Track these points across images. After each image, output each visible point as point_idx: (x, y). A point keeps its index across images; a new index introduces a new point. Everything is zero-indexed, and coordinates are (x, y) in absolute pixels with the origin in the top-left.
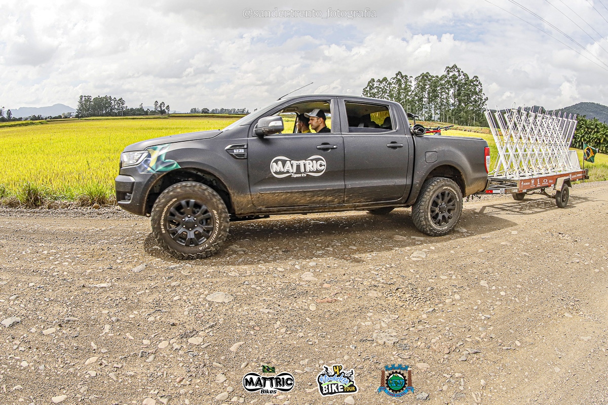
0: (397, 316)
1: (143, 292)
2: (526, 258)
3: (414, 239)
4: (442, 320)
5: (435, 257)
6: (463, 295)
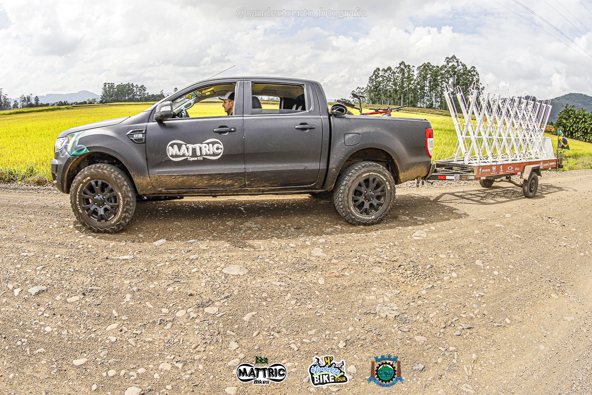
0: (399, 292)
1: (163, 264)
2: (518, 240)
3: (416, 219)
4: (439, 296)
5: (435, 236)
6: (460, 273)
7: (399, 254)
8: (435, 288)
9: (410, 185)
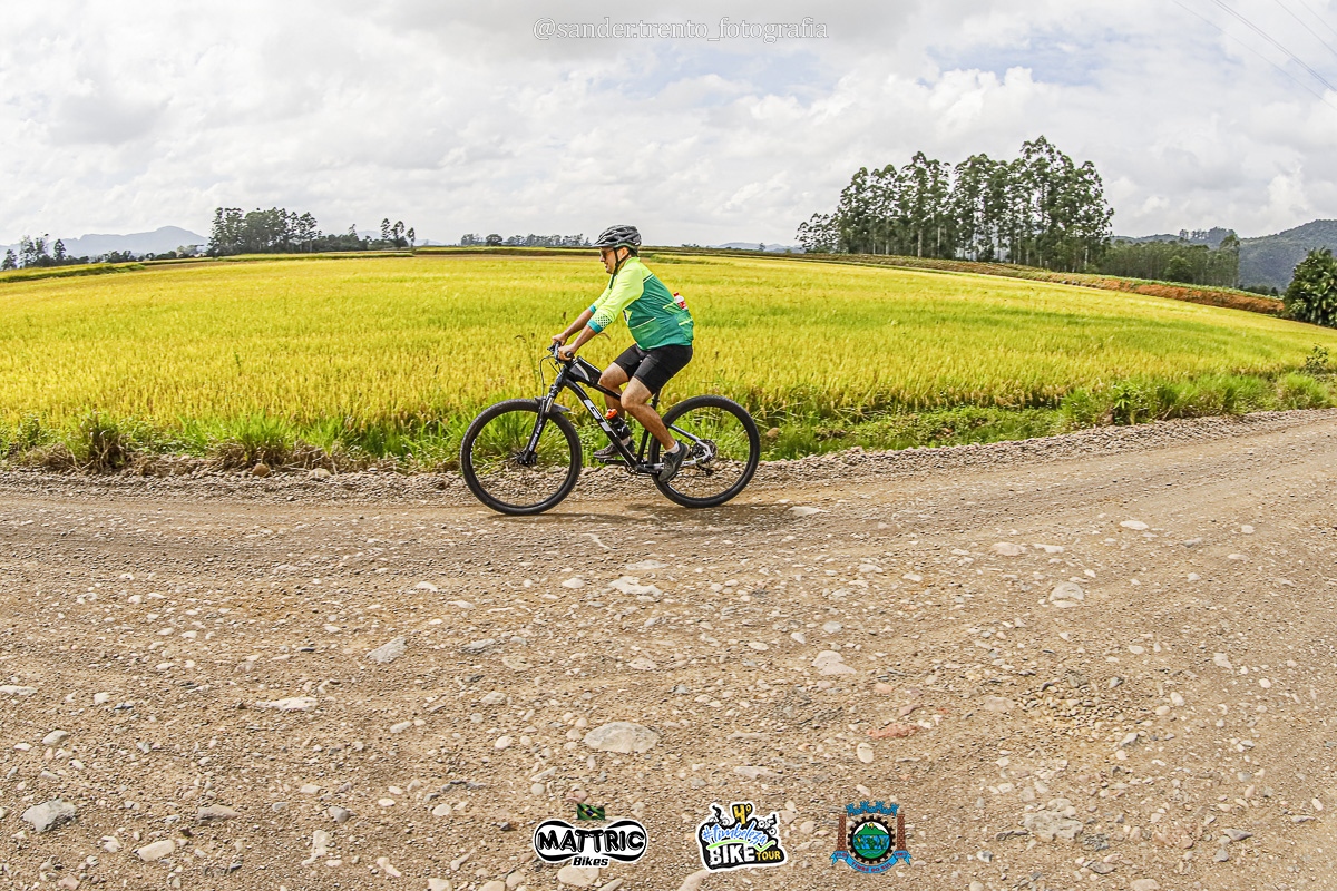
0: (1065, 762)
1: (407, 723)
2: (1290, 593)
3: (1043, 550)
5: (1103, 596)
6: (1187, 692)
7: (1035, 652)
8: (1144, 741)
9: (995, 457)
